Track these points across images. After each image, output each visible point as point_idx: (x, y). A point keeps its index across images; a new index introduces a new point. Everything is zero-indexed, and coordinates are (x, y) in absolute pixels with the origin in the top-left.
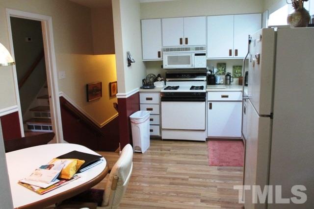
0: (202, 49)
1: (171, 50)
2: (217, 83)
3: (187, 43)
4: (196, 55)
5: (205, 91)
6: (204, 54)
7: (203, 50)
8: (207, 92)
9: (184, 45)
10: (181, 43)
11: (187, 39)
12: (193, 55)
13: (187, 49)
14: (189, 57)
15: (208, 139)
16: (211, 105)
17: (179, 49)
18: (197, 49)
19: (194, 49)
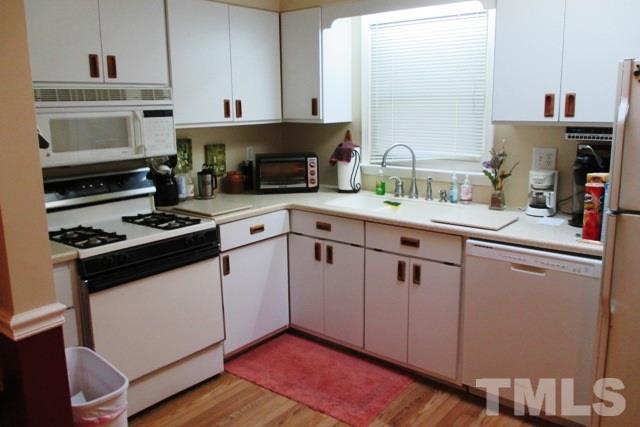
0: (160, 95)
1: (66, 95)
2: (181, 196)
3: (112, 73)
4: (148, 114)
5: (214, 226)
6: (169, 113)
7: (162, 98)
8: (218, 226)
9: (104, 81)
10: (94, 72)
11: (112, 61)
12: (140, 115)
13: (117, 95)
14: (124, 121)
15: (229, 360)
16: (226, 261)
17: (91, 95)
18: (147, 94)
19: (139, 95)
